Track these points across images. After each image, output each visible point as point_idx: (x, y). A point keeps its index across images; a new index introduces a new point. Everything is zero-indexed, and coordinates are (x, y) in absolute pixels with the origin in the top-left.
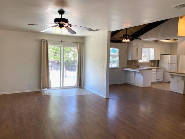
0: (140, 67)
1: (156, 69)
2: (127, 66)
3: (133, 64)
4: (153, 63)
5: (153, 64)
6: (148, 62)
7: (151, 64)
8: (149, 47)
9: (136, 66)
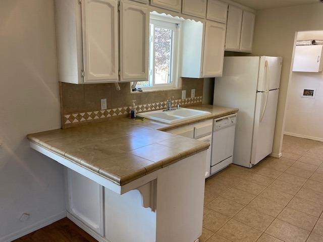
0: (142, 118)
1: (210, 123)
2: (63, 120)
3: (104, 103)
4: (193, 91)
5: (193, 96)
6: (177, 85)
7: (188, 95)
8: (181, 13)
9: (120, 110)
